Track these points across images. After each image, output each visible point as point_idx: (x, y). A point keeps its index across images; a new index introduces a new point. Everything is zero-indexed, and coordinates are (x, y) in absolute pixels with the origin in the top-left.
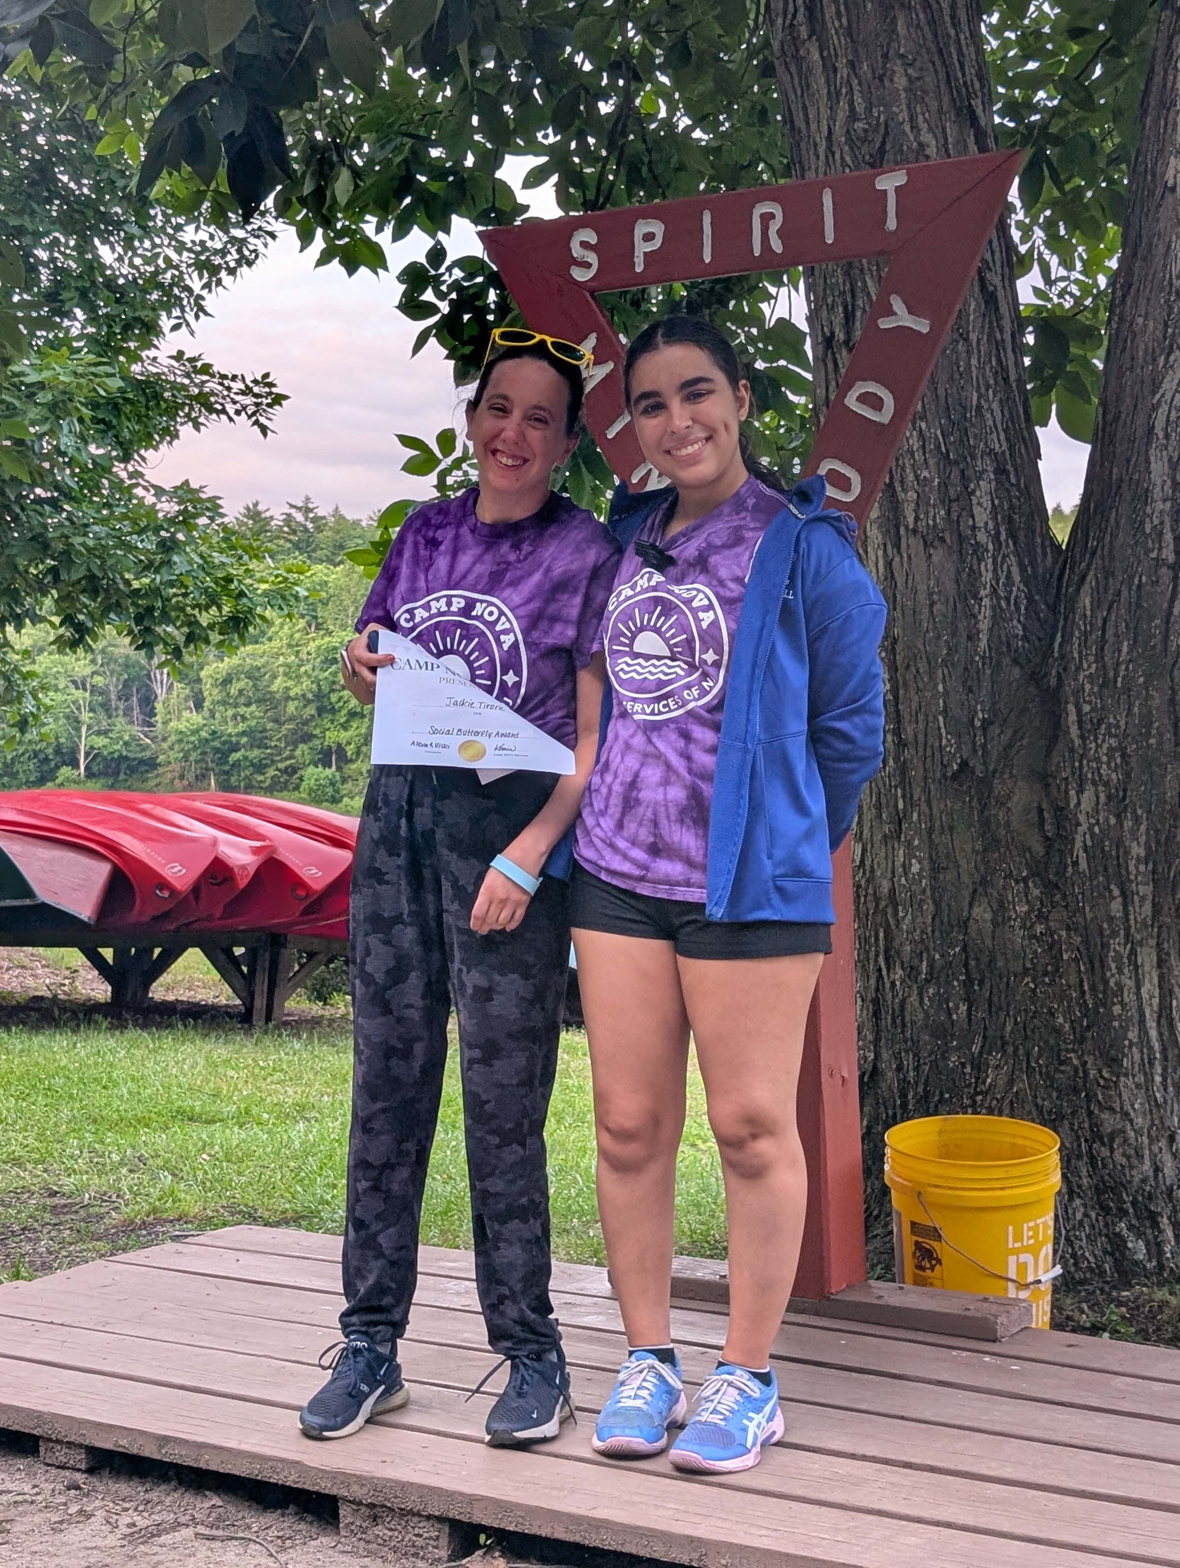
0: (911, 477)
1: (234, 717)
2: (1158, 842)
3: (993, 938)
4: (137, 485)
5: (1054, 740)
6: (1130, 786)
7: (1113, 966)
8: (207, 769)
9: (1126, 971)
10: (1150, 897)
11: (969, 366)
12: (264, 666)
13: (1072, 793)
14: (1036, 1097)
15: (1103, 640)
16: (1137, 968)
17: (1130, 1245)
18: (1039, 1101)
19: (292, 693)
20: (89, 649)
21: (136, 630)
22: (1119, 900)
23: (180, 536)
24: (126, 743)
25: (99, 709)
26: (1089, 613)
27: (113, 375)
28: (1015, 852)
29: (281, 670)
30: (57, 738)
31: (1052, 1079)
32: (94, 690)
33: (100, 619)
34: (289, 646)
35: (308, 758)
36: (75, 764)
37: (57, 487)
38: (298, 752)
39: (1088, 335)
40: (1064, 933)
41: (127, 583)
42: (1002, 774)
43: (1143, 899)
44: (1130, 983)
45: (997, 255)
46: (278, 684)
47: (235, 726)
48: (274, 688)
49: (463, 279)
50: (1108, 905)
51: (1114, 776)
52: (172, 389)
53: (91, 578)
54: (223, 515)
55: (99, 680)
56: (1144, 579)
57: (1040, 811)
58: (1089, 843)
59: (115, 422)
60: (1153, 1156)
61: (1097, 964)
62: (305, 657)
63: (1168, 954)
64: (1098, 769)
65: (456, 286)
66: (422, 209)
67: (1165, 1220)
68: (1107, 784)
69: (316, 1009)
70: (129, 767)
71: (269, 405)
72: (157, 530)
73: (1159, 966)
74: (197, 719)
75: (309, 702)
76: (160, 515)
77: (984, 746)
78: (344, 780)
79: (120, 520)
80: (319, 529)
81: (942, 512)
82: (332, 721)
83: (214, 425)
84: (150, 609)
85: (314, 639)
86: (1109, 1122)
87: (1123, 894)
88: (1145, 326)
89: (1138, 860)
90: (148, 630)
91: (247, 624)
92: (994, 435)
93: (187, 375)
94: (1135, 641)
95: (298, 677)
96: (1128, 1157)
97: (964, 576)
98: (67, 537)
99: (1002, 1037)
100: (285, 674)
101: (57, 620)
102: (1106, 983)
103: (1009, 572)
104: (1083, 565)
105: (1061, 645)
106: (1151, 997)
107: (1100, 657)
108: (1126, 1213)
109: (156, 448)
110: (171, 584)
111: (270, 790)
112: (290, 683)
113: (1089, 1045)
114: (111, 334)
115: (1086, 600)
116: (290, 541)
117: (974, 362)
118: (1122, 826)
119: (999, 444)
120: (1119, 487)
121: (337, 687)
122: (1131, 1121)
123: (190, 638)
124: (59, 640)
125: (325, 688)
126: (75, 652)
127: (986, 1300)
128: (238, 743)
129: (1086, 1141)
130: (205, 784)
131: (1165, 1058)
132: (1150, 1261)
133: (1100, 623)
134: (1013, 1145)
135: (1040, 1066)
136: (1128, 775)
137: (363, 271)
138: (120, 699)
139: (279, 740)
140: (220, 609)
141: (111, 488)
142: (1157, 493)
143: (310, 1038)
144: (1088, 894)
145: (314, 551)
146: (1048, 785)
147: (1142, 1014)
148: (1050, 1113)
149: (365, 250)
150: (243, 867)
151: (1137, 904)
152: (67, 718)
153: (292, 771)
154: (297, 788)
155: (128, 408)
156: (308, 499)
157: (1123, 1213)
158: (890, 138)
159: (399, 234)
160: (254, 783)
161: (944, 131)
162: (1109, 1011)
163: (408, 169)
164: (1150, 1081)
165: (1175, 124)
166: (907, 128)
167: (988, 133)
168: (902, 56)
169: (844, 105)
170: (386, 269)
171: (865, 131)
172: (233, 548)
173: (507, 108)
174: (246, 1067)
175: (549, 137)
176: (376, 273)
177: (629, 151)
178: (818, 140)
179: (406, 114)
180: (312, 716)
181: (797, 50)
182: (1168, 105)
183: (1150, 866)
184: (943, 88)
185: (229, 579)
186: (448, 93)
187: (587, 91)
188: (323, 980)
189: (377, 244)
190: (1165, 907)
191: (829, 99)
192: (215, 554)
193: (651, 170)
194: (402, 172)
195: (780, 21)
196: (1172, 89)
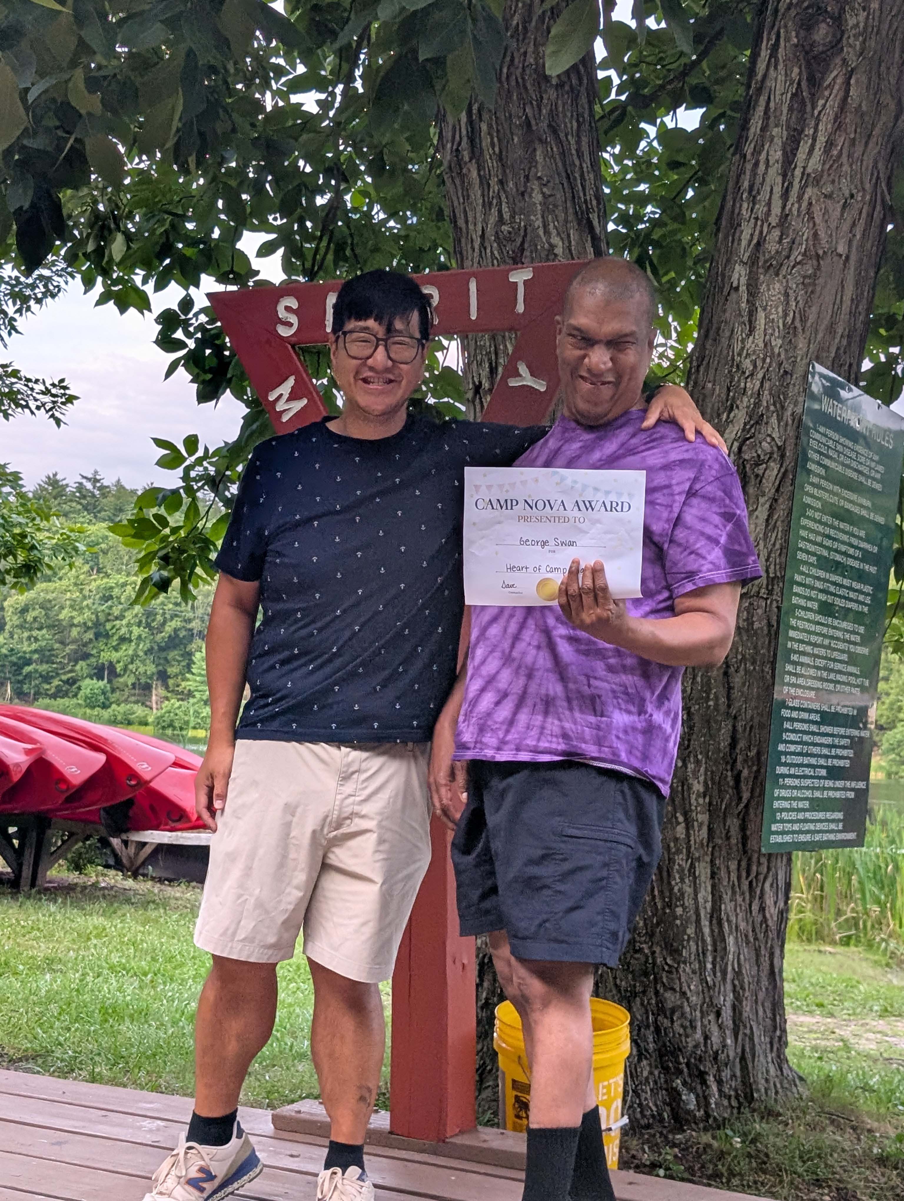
1: (29, 638)
2: (713, 781)
6: (694, 737)
7: (677, 876)
8: (5, 678)
9: (687, 881)
10: (706, 823)
12: (54, 599)
14: (614, 976)
16: (695, 878)
17: (684, 1097)
18: (618, 982)
19: (76, 621)
22: (683, 825)
29: (68, 603)
31: (628, 962)
34: (76, 584)
35: (85, 672)
38: (78, 667)
43: (701, 825)
44: (689, 890)
46: (65, 614)
47: (29, 645)
48: (61, 617)
49: (207, 323)
50: (674, 829)
54: (22, 486)
60: (704, 1027)
61: (665, 874)
62: (87, 593)
63: (719, 868)
65: (201, 328)
66: (178, 267)
67: (712, 1078)
69: (73, 877)
71: (63, 403)
73: (713, 877)
75: (89, 628)
78: (113, 691)
80: (104, 496)
82: (106, 644)
83: (20, 416)
85: (95, 580)
86: (671, 999)
87: (686, 820)
88: (714, 390)
89: (698, 796)
91: (36, 570)
95: (81, 608)
96: (685, 1029)
100: (71, 606)
102: (671, 889)
106: (706, 902)
108: (681, 1072)
111: (55, 696)
112: (74, 613)
113: (657, 937)
118: (687, 768)
121: (110, 617)
122: (688, 999)
125: (102, 618)
128: (30, 659)
129: (653, 1014)
130: (3, 691)
131: (715, 950)
132: (698, 1110)
136: (692, 729)
137: (132, 311)
139: (63, 657)
140: (15, 558)
143: (64, 903)
145: (99, 512)
147: (698, 915)
149: (133, 295)
150: (18, 765)
151: (696, 829)
153: (71, 682)
154: (75, 696)
156: (96, 472)
157: (679, 1072)
158: (528, 238)
159: (160, 287)
160: (42, 690)
161: (569, 236)
162: (673, 912)
163: (168, 238)
164: (703, 967)
165: (740, 240)
166: (541, 232)
167: (603, 237)
168: (539, 178)
169: (494, 211)
170: (150, 310)
171: (510, 233)
172: (28, 511)
173: (244, 197)
174: (10, 926)
175: (276, 220)
176: (143, 314)
177: (337, 234)
178: (474, 236)
179: (168, 196)
180: (91, 640)
181: (461, 169)
182: (735, 225)
183: (707, 800)
184: (569, 204)
185: (24, 536)
186: (201, 181)
187: (307, 188)
188: (81, 854)
189: (143, 291)
190: (718, 832)
191: (484, 206)
192: (14, 516)
193: (352, 250)
194: (164, 240)
195: (449, 145)
196: (739, 214)
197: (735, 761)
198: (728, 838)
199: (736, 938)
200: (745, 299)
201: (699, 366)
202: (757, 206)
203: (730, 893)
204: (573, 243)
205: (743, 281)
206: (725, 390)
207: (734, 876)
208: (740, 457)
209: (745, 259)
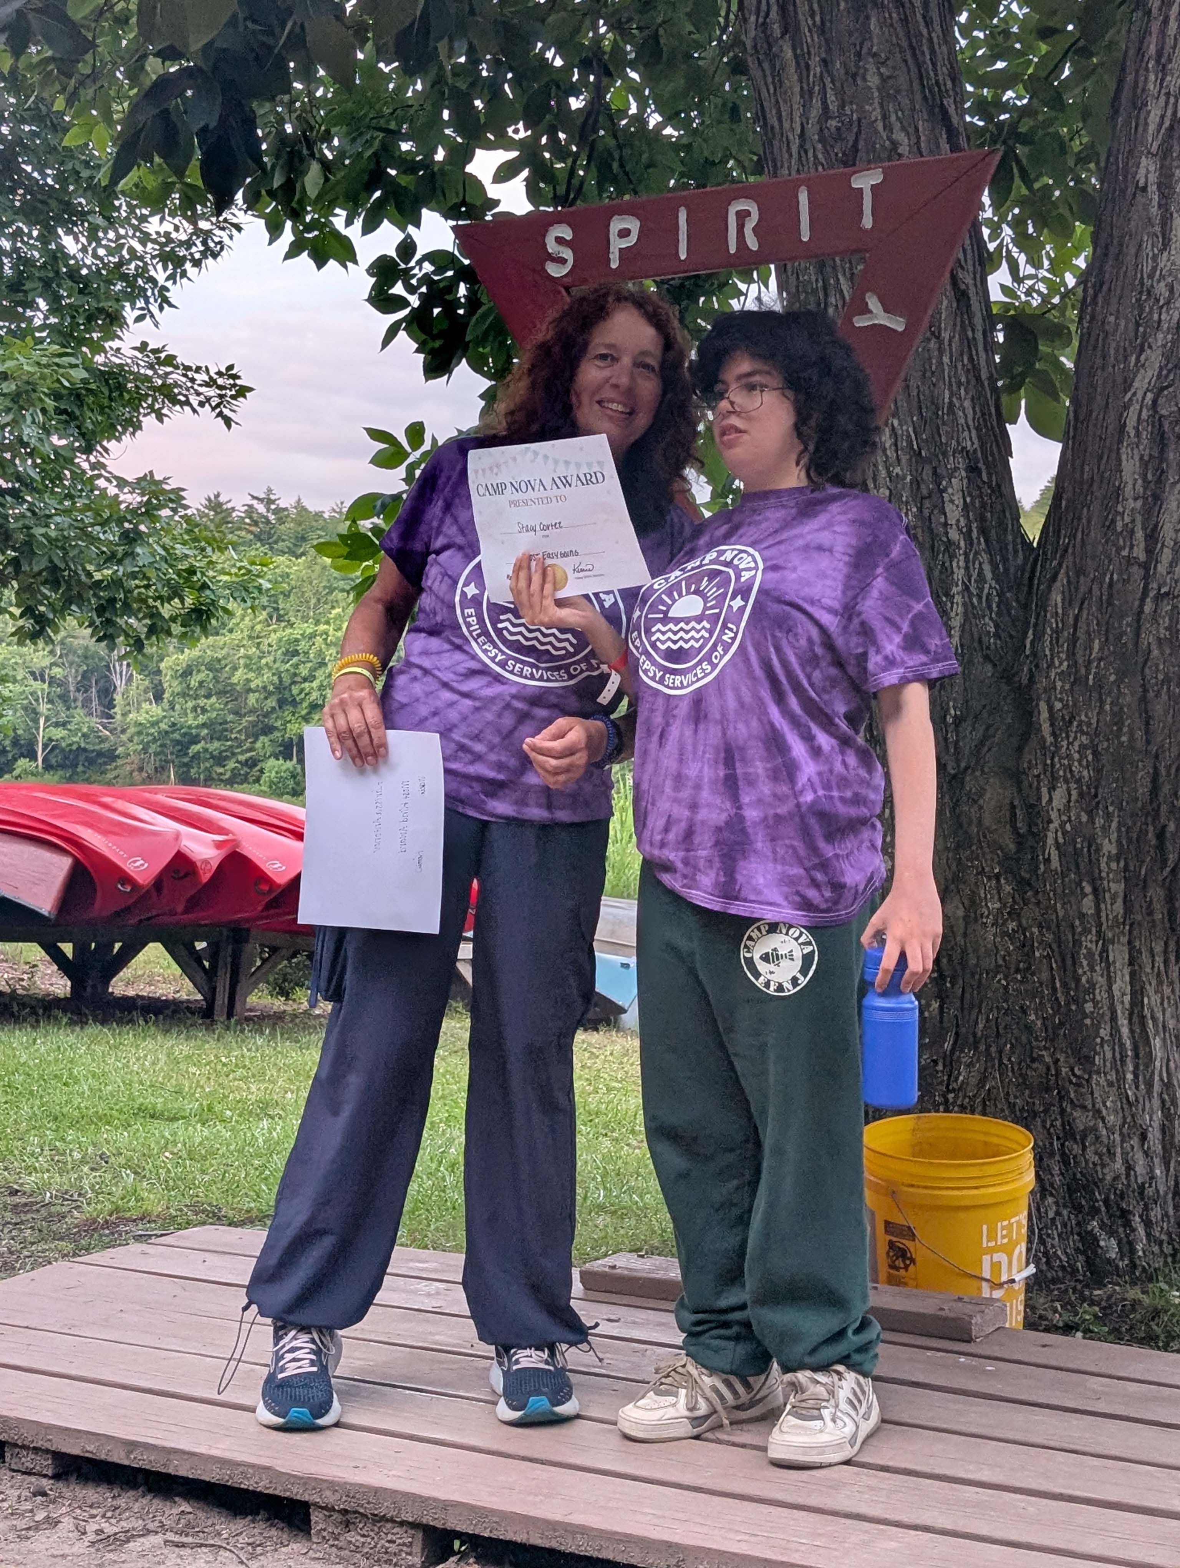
0: (883, 473)
1: (194, 709)
2: (1130, 841)
3: (965, 935)
4: (99, 476)
5: (1025, 737)
6: (1102, 783)
7: (1085, 963)
8: (167, 761)
9: (1098, 968)
10: (1122, 895)
11: (940, 363)
12: (224, 658)
13: (1044, 790)
14: (1008, 1094)
15: (1074, 640)
16: (1108, 965)
17: (1102, 1243)
18: (1012, 1100)
19: (253, 685)
20: (50, 641)
21: (98, 622)
22: (1091, 897)
23: (142, 528)
24: (84, 735)
25: (56, 699)
26: (1060, 611)
27: (76, 366)
28: (987, 850)
29: (242, 661)
30: (15, 730)
31: (1024, 1076)
32: (52, 681)
33: (62, 610)
34: (250, 637)
35: (269, 750)
36: (33, 756)
37: (18, 478)
38: (258, 745)
39: (1059, 334)
40: (1035, 930)
41: (89, 575)
42: (974, 771)
43: (1114, 897)
44: (1102, 981)
45: (969, 252)
46: (239, 676)
47: (195, 718)
48: (234, 680)
49: (434, 273)
50: (1080, 902)
51: (1085, 773)
52: (135, 380)
53: (54, 569)
54: (186, 507)
55: (57, 671)
56: (1115, 577)
57: (1013, 807)
58: (1061, 840)
59: (78, 413)
60: (1124, 1154)
61: (1069, 962)
62: (266, 649)
63: (1139, 952)
64: (1070, 766)
65: (426, 279)
66: (392, 202)
67: (1137, 1219)
68: (1078, 781)
69: (279, 1004)
70: (87, 759)
71: (233, 397)
72: (120, 521)
73: (1131, 964)
74: (157, 710)
75: (270, 694)
76: (123, 506)
77: (956, 743)
79: (81, 511)
81: (914, 510)
82: (294, 714)
83: (178, 416)
84: (112, 601)
85: (275, 631)
86: (1081, 1120)
87: (1095, 891)
88: (1117, 325)
89: (1110, 859)
90: (109, 622)
91: (209, 615)
92: (966, 433)
93: (151, 366)
94: (1107, 640)
95: (260, 669)
96: (1101, 1156)
97: (936, 573)
98: (29, 528)
99: (974, 1035)
100: (246, 666)
101: (17, 612)
102: (1078, 980)
103: (981, 569)
104: (1055, 563)
105: (1032, 642)
106: (1123, 994)
107: (1071, 654)
108: (1097, 1211)
109: (119, 440)
110: (133, 576)
111: (230, 782)
112: (251, 675)
113: (1062, 1043)
114: (74, 325)
115: (1057, 598)
116: (251, 532)
117: (946, 360)
118: (1094, 823)
119: (970, 441)
120: (1091, 485)
121: (298, 679)
122: (1103, 1119)
123: (152, 630)
124: (19, 631)
125: (287, 680)
126: (35, 644)
127: (960, 1299)
128: (198, 735)
129: (1058, 1138)
130: (164, 777)
131: (1137, 1056)
132: (1122, 1259)
133: (1071, 621)
134: (986, 1143)
135: (1012, 1063)
136: (1099, 771)
137: (332, 264)
138: (78, 690)
139: (239, 732)
140: (182, 601)
141: (73, 479)
142: (1128, 489)
143: (273, 1034)
144: (1059, 891)
145: (276, 542)
146: (1019, 783)
147: (1113, 1012)
148: (1022, 1110)
149: (333, 242)
150: (206, 862)
151: (1109, 901)
152: (25, 709)
153: (252, 763)
154: (257, 780)
155: (90, 399)
156: (270, 491)
157: (1095, 1211)
158: (863, 136)
159: (369, 227)
160: (214, 776)
161: (917, 129)
162: (1081, 1009)
163: (378, 163)
164: (1121, 1078)
165: (1146, 124)
166: (880, 126)
167: (961, 130)
168: (875, 55)
169: (817, 103)
170: (355, 262)
171: (838, 129)
172: (196, 540)
173: (478, 103)
174: (208, 1064)
175: (520, 132)
176: (346, 267)
177: (600, 147)
178: (791, 137)
179: (377, 107)
180: (273, 708)
181: (770, 47)
182: (1139, 105)
183: (1122, 864)
184: (916, 85)
185: (191, 571)
186: (419, 87)
187: (558, 87)
188: (285, 975)
189: (346, 238)
190: (1137, 906)
191: (802, 96)
192: (178, 546)
193: (622, 166)
194: (372, 166)
195: (753, 18)
196: (1144, 90)
197: (1157, 811)
198: (1150, 913)
199: (1164, 1040)
200: (1155, 203)
201: (1096, 296)
202: (1169, 78)
203: (1154, 982)
204: (923, 138)
205: (1153, 178)
206: (1131, 326)
207: (1159, 960)
208: (1156, 412)
209: (1154, 149)
